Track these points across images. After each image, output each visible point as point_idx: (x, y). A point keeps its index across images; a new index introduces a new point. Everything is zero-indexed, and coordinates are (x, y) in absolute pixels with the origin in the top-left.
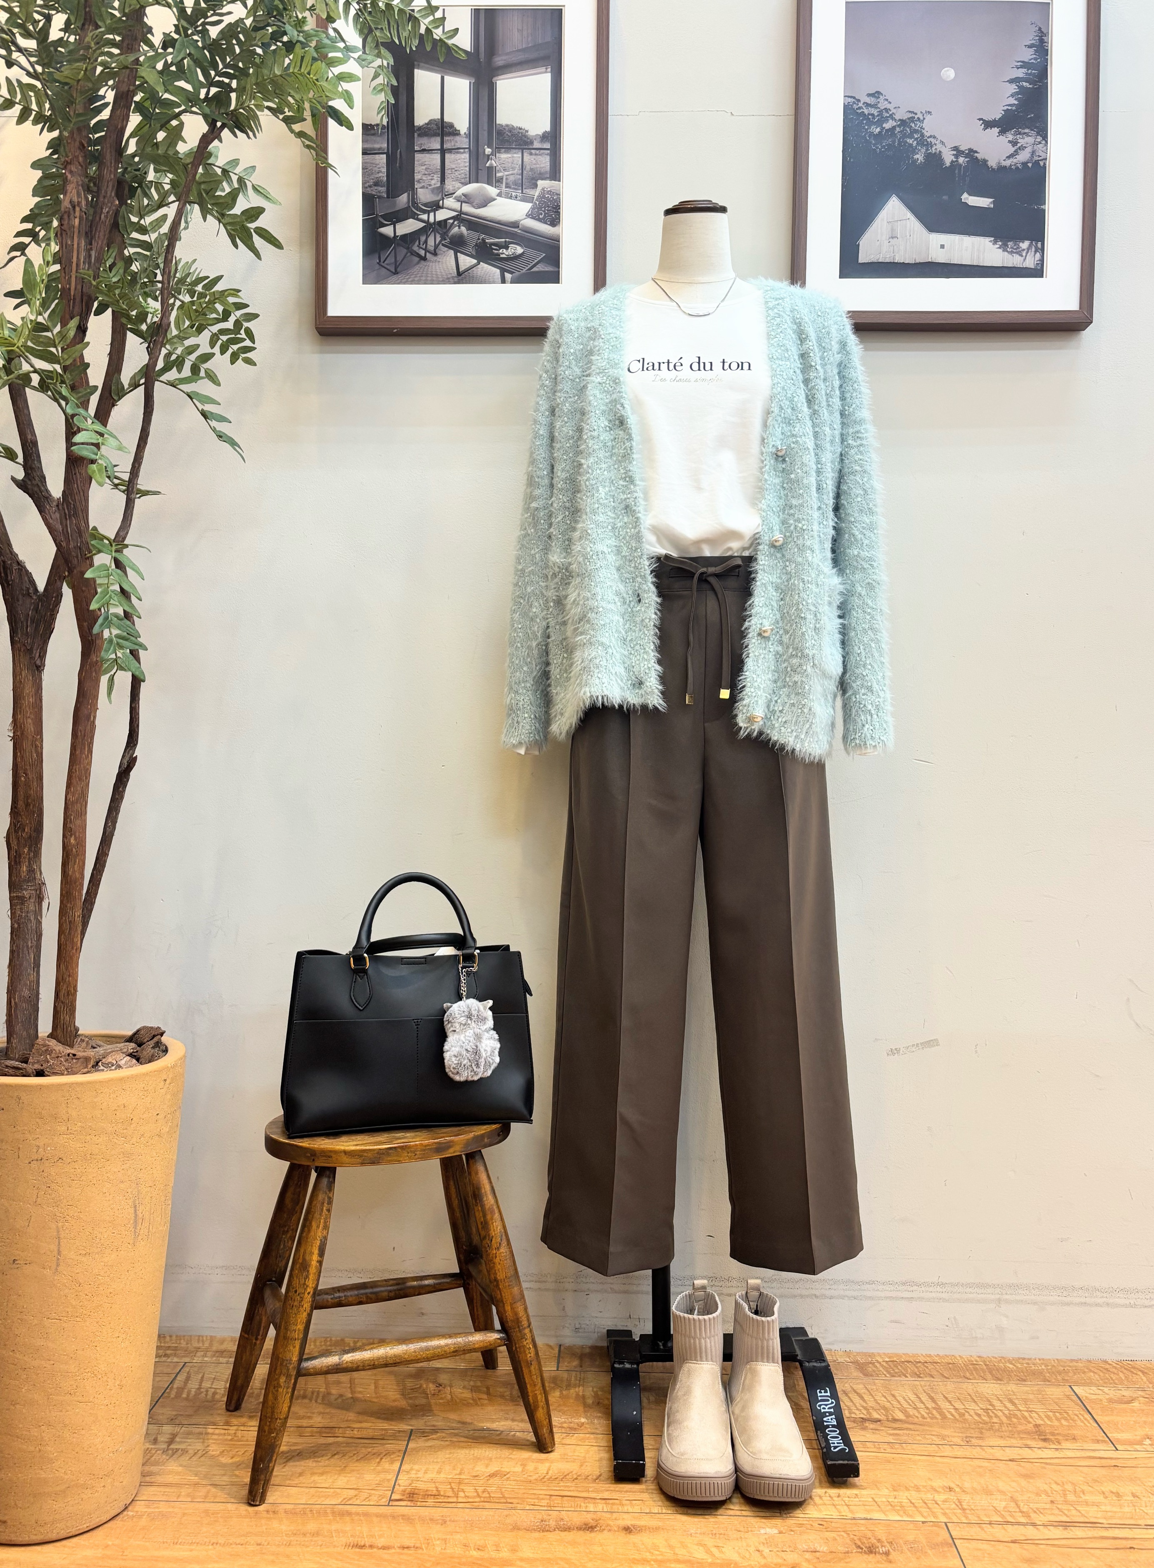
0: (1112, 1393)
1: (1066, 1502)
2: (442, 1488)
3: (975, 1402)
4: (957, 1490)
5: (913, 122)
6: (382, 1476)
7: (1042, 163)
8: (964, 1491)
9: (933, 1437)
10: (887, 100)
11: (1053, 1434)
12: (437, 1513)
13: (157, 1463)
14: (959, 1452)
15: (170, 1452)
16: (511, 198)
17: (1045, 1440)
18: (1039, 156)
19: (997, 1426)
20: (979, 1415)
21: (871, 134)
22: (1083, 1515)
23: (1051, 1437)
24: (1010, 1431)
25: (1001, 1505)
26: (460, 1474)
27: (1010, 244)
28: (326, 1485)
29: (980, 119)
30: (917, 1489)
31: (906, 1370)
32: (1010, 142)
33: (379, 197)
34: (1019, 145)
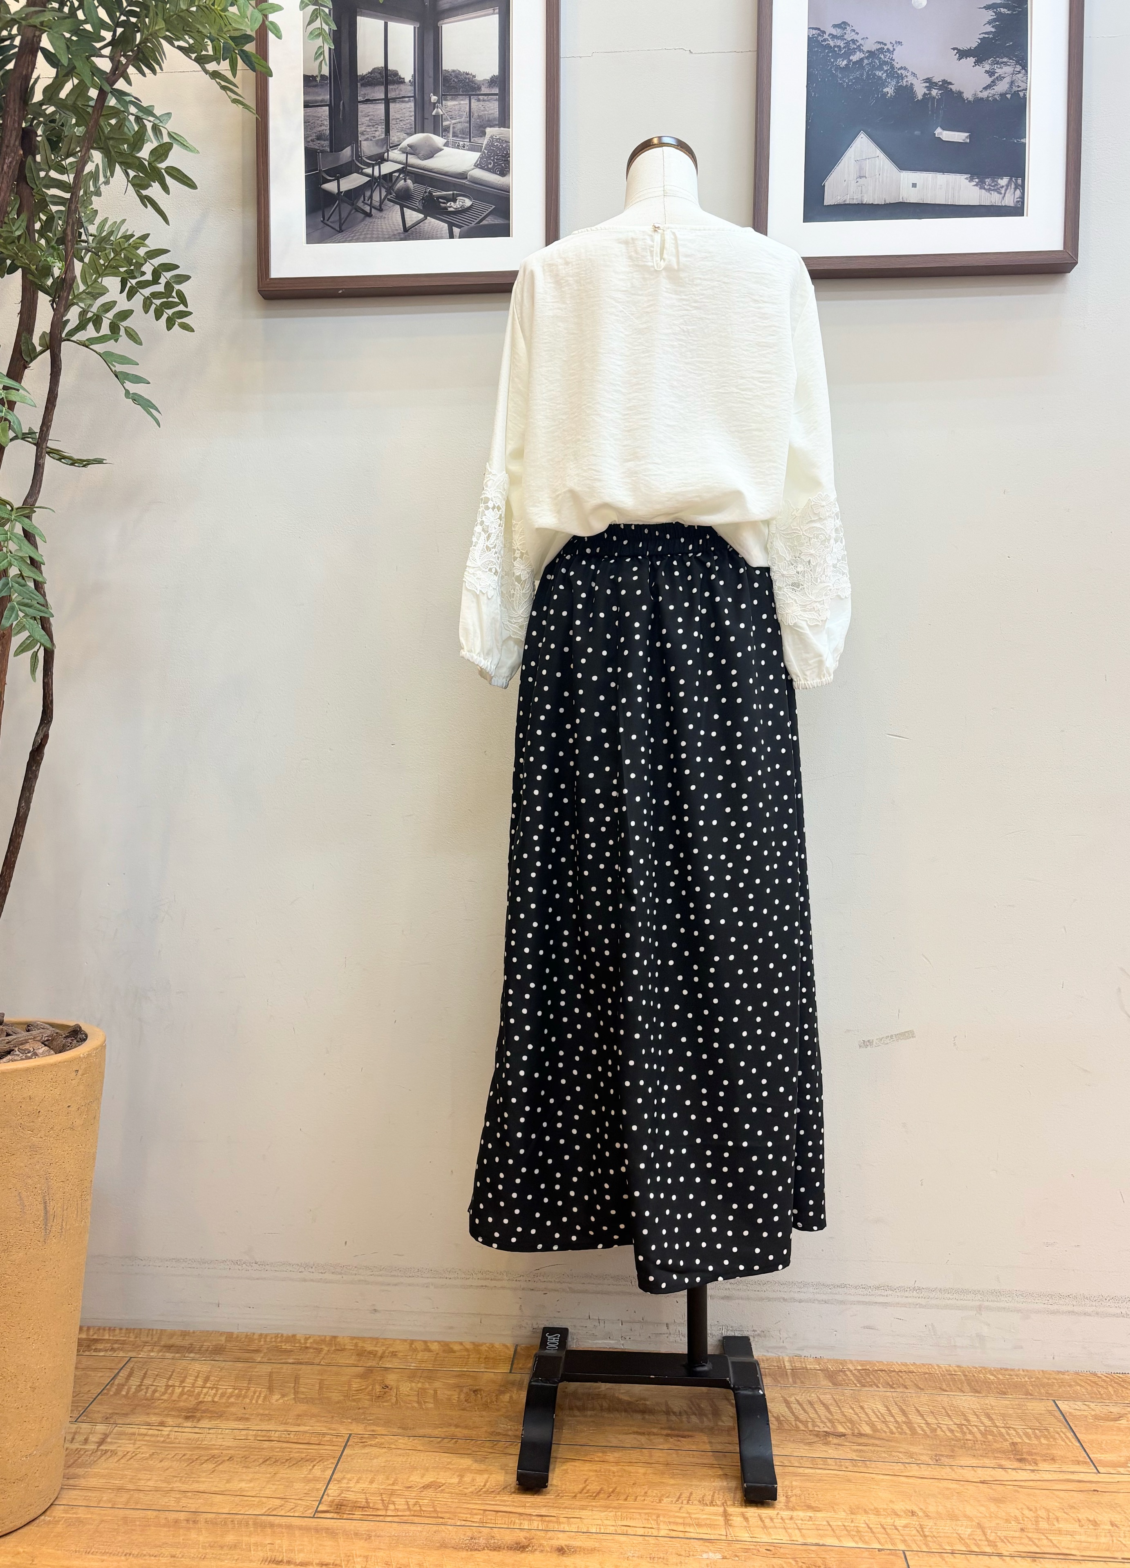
0: (1098, 1408)
1: (1038, 1530)
2: (375, 1500)
3: (949, 1416)
4: (921, 1514)
5: (882, 53)
6: (311, 1485)
7: (1021, 94)
8: (927, 1516)
9: (900, 1455)
10: (854, 31)
11: (1030, 1453)
12: (363, 1527)
13: (83, 1465)
14: (925, 1472)
15: (99, 1453)
16: (458, 147)
17: (1020, 1460)
18: (1019, 87)
19: (970, 1444)
20: (952, 1431)
21: (838, 68)
22: (1055, 1546)
23: (1028, 1457)
24: (985, 1449)
25: (966, 1532)
26: (393, 1484)
27: (988, 181)
28: (253, 1494)
29: (954, 49)
30: (877, 1512)
31: (879, 1380)
32: (987, 72)
33: (323, 152)
34: (996, 75)
